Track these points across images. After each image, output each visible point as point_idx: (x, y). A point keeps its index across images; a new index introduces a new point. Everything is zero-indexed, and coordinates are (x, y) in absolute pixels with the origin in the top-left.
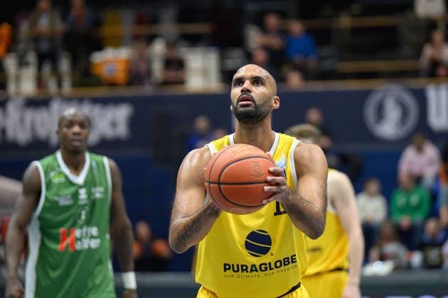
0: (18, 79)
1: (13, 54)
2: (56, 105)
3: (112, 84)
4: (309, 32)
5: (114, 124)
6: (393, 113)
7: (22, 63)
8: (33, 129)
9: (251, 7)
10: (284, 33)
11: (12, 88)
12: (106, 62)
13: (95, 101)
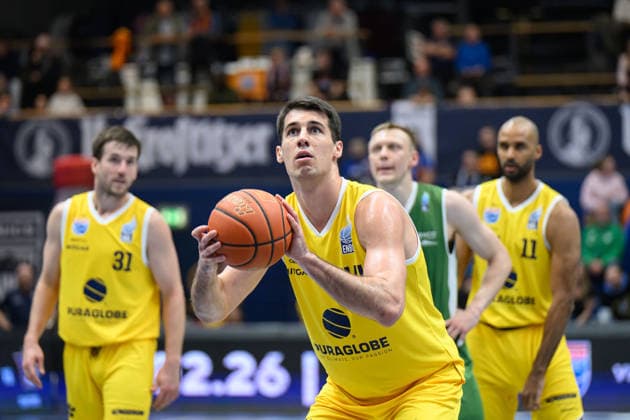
0: (138, 94)
1: (132, 65)
2: (183, 125)
3: (249, 100)
4: (486, 39)
5: (251, 148)
6: (581, 135)
7: (142, 76)
8: (156, 153)
9: (414, 10)
10: (454, 40)
11: (131, 104)
12: (243, 74)
13: (230, 120)
